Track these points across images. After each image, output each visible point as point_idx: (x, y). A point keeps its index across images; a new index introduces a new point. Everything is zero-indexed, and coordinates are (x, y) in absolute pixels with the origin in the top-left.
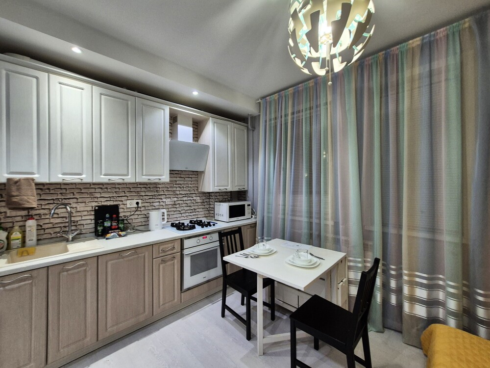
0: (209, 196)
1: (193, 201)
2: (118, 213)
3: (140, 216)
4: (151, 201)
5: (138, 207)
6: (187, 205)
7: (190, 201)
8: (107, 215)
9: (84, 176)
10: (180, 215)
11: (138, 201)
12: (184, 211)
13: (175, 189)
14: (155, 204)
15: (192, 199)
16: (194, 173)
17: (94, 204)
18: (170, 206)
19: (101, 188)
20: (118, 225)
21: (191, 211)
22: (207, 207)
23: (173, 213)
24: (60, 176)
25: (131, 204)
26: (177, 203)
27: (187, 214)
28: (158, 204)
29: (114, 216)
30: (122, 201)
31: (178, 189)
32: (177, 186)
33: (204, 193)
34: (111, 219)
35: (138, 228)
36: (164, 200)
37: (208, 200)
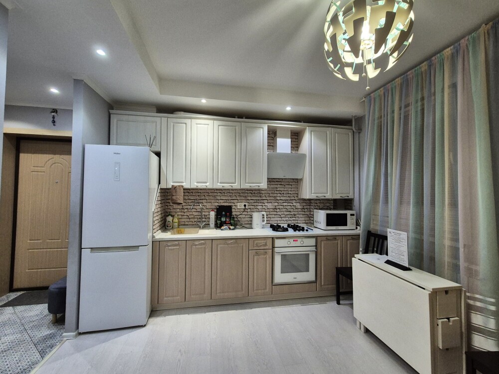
0: (310, 203)
1: (292, 207)
2: (231, 212)
3: (247, 216)
4: (256, 204)
5: (245, 209)
6: (286, 210)
7: (290, 207)
8: (224, 213)
9: (208, 184)
10: (280, 219)
11: (245, 203)
12: (284, 216)
13: (276, 195)
14: (259, 207)
15: (291, 204)
16: (294, 180)
17: (216, 204)
18: (272, 210)
19: (221, 193)
20: (230, 221)
21: (291, 216)
22: (308, 213)
23: (273, 216)
24: (196, 184)
25: (240, 205)
26: (277, 207)
27: (287, 219)
28: (261, 207)
29: (228, 214)
30: (234, 203)
31: (279, 195)
32: (278, 192)
33: (304, 200)
34: (226, 216)
35: (245, 225)
36: (266, 204)
37: (308, 207)
